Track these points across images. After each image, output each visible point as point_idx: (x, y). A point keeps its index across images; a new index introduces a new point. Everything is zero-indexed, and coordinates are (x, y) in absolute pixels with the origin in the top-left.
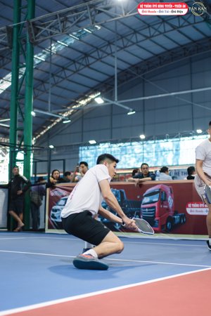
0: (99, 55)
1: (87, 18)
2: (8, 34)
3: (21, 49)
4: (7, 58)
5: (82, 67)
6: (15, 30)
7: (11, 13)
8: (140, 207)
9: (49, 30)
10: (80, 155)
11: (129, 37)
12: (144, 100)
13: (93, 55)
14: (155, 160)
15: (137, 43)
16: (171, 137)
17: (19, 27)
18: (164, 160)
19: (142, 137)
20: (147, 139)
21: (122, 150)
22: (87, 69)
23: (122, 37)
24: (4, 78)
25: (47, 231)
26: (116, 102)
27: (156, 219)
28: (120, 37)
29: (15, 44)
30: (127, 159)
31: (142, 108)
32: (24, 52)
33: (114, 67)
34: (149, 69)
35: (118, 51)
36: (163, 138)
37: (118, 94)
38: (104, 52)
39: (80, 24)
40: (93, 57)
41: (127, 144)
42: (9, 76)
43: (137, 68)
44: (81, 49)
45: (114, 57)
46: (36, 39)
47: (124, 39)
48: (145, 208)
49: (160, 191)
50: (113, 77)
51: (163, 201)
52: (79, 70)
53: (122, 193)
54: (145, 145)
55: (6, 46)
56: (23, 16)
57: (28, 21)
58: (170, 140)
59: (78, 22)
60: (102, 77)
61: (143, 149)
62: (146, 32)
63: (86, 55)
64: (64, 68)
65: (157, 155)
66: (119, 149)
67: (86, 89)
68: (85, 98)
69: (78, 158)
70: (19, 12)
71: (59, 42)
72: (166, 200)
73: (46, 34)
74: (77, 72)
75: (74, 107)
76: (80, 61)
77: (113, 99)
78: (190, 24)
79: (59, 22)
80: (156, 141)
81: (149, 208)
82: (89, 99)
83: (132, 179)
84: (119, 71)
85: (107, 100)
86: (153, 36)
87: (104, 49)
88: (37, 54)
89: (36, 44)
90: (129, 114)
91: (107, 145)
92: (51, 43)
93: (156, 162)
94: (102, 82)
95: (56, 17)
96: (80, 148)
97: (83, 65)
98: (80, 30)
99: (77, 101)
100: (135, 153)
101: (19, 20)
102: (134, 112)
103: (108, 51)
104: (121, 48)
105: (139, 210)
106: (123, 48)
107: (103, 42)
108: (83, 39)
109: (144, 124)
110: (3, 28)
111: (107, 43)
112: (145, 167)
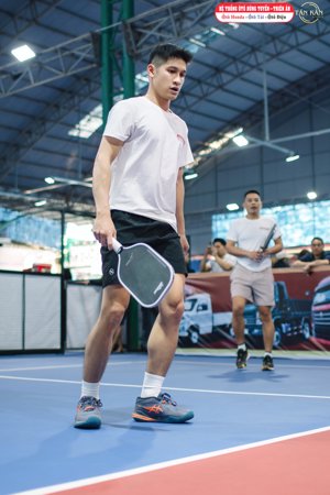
0: (237, 69)
2: (94, 43)
3: (114, 67)
4: (96, 82)
5: (212, 89)
6: (105, 37)
7: (98, 11)
8: (310, 309)
9: (158, 35)
10: (214, 228)
11: (284, 38)
12: (312, 137)
13: (228, 69)
15: (297, 47)
17: (110, 32)
19: (312, 195)
20: (318, 200)
21: (280, 218)
22: (220, 91)
23: (274, 38)
24: (92, 113)
26: (268, 143)
28: (269, 39)
29: (105, 60)
30: (289, 232)
31: (309, 150)
32: (119, 70)
33: (261, 86)
34: (319, 86)
35: (268, 60)
37: (271, 131)
38: (245, 63)
39: (205, 22)
40: (228, 73)
41: (287, 208)
42: (99, 109)
43: (299, 87)
44: (210, 61)
45: (261, 70)
46: (138, 49)
47: (277, 41)
48: (318, 312)
50: (261, 103)
52: (207, 95)
53: (280, 287)
54: (316, 209)
55: (91, 62)
56: (116, 15)
57: (124, 22)
59: (203, 18)
60: (244, 104)
61: (314, 215)
63: (218, 70)
66: (276, 216)
67: (220, 124)
68: (218, 138)
69: (211, 233)
70: (110, 9)
73: (152, 40)
74: (203, 97)
75: (202, 153)
76: (209, 81)
77: (262, 138)
79: (172, 20)
81: (324, 311)
82: (224, 140)
84: (270, 93)
85: (252, 139)
86: (323, 34)
87: (244, 59)
88: (140, 72)
89: (138, 56)
90: (289, 160)
94: (244, 112)
95: (167, 12)
96: (214, 217)
97: (213, 86)
98: (207, 32)
99: (206, 144)
100: (301, 223)
101: (110, 22)
102: (297, 157)
103: (252, 61)
104: (273, 56)
105: (310, 315)
106: (276, 55)
107: (243, 47)
108: (212, 44)
109: (314, 176)
110: (86, 35)
111: (249, 49)
112: (318, 243)
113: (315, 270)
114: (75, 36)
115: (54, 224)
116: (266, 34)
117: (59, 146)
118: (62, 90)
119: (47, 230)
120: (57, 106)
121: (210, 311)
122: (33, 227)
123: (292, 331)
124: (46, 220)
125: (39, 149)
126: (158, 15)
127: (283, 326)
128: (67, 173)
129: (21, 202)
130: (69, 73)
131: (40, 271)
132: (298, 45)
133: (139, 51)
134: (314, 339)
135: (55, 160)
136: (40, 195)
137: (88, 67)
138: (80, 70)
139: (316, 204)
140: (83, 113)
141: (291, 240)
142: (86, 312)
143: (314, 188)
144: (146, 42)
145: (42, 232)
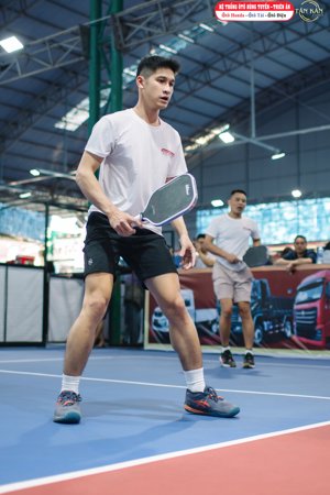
0: (225, 66)
1: (206, 7)
2: (82, 36)
3: (102, 61)
4: (84, 75)
5: (199, 85)
6: (93, 30)
8: (292, 308)
9: (147, 29)
10: (198, 224)
11: (273, 36)
12: (298, 136)
13: (216, 66)
14: (317, 230)
15: (285, 45)
17: (98, 25)
19: (296, 193)
20: (303, 198)
21: (265, 215)
22: (207, 88)
23: (262, 36)
24: (79, 106)
25: (147, 346)
26: (254, 140)
27: (318, 327)
28: (258, 36)
29: (93, 53)
30: (273, 230)
31: (295, 148)
32: (107, 64)
33: (249, 83)
35: (255, 58)
37: (257, 127)
38: (234, 60)
39: (195, 17)
40: (216, 69)
41: (272, 205)
42: (86, 102)
43: (286, 85)
44: (198, 57)
45: (249, 67)
46: (126, 43)
47: (265, 39)
48: (300, 310)
49: (324, 282)
50: (248, 100)
51: (328, 298)
52: (194, 90)
53: (263, 285)
54: (301, 207)
55: (78, 55)
56: (105, 8)
57: (113, 16)
59: (192, 14)
60: (231, 101)
61: (298, 213)
63: (206, 66)
65: (320, 222)
66: (260, 214)
67: (206, 120)
68: (205, 134)
69: (195, 229)
70: (99, 2)
71: (162, 47)
73: (141, 34)
74: (191, 93)
75: (189, 148)
76: (196, 77)
77: (248, 135)
79: (162, 16)
80: (319, 200)
81: (306, 310)
82: (211, 136)
83: (282, 260)
84: (258, 90)
85: (238, 136)
86: (311, 33)
87: (233, 56)
88: (128, 66)
89: (127, 51)
90: (275, 157)
92: (151, 49)
93: (318, 234)
94: (232, 109)
95: (156, 7)
96: (199, 213)
97: (201, 82)
98: (195, 28)
99: (193, 140)
100: (286, 221)
101: (99, 16)
102: (283, 155)
103: (240, 58)
104: (261, 54)
105: (291, 313)
106: (264, 53)
107: (232, 44)
108: (200, 41)
109: (299, 174)
110: (75, 28)
111: (238, 46)
112: (301, 241)
113: (298, 268)
114: (63, 29)
115: (38, 216)
116: (254, 31)
117: (46, 138)
118: (49, 83)
119: (31, 221)
120: (44, 98)
121: (192, 307)
122: (18, 219)
123: (274, 329)
124: (30, 211)
125: (26, 141)
126: (147, 10)
127: (265, 324)
128: (52, 166)
129: (6, 194)
130: (57, 66)
131: (23, 263)
132: (286, 43)
133: (128, 45)
134: (295, 338)
135: (41, 152)
136: (25, 187)
137: (77, 60)
138: (67, 63)
139: (300, 202)
140: (71, 105)
141: (275, 238)
142: (68, 306)
143: (299, 187)
144: (134, 37)
145: (26, 224)
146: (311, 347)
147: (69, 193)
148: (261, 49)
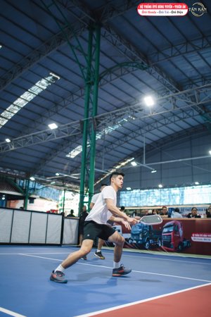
0: (133, 135)
2: (81, 124)
5: (123, 142)
6: (85, 122)
7: (83, 111)
8: (161, 234)
10: (121, 197)
11: (152, 125)
12: (161, 164)
13: (130, 135)
14: (168, 201)
15: (157, 128)
16: (179, 187)
17: (87, 121)
18: (174, 201)
19: (160, 186)
20: (163, 188)
22: (126, 143)
23: (148, 124)
26: (145, 165)
27: (172, 243)
29: (85, 131)
30: (151, 200)
31: (160, 168)
33: (143, 142)
34: (165, 143)
35: (145, 133)
36: (173, 187)
38: (137, 133)
41: (150, 190)
42: (80, 147)
43: (157, 143)
44: (123, 132)
45: (143, 136)
46: (97, 128)
47: (149, 126)
48: (164, 236)
49: (174, 225)
51: (176, 231)
52: (121, 144)
54: (162, 192)
55: (79, 131)
56: (90, 113)
57: (93, 117)
58: (178, 188)
60: (135, 149)
61: (161, 194)
62: (163, 121)
63: (126, 135)
64: (112, 143)
65: (169, 198)
66: (146, 193)
67: (126, 156)
68: (124, 161)
70: (88, 112)
71: (109, 127)
72: (178, 231)
74: (119, 145)
76: (122, 139)
77: (143, 164)
78: (190, 116)
81: (167, 236)
82: (127, 162)
84: (146, 145)
85: (138, 163)
86: (167, 124)
89: (97, 130)
90: (152, 172)
91: (138, 191)
92: (105, 128)
94: (135, 152)
96: (121, 192)
98: (122, 120)
99: (120, 163)
100: (156, 196)
101: (88, 117)
102: (155, 171)
103: (139, 132)
105: (161, 237)
106: (149, 131)
107: (136, 127)
108: (124, 125)
109: (161, 178)
110: (78, 121)
111: (138, 128)
117: (62, 161)
120: (62, 145)
121: (121, 232)
122: (49, 192)
123: (154, 243)
124: (54, 189)
125: (54, 161)
126: (107, 115)
127: (150, 241)
128: (64, 172)
129: (45, 182)
130: (70, 135)
131: (52, 212)
134: (162, 247)
135: (60, 166)
136: (52, 179)
137: (78, 133)
138: (74, 134)
140: (72, 148)
142: (71, 229)
143: (161, 183)
145: (52, 194)
146: (169, 251)
147: (70, 183)
148: (147, 129)
